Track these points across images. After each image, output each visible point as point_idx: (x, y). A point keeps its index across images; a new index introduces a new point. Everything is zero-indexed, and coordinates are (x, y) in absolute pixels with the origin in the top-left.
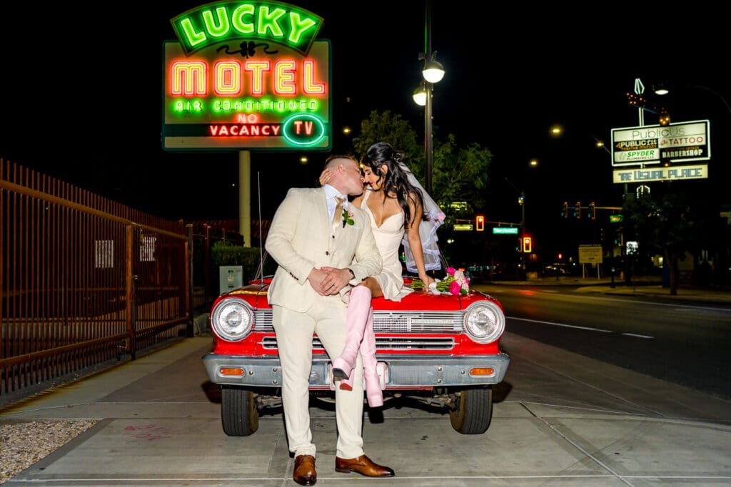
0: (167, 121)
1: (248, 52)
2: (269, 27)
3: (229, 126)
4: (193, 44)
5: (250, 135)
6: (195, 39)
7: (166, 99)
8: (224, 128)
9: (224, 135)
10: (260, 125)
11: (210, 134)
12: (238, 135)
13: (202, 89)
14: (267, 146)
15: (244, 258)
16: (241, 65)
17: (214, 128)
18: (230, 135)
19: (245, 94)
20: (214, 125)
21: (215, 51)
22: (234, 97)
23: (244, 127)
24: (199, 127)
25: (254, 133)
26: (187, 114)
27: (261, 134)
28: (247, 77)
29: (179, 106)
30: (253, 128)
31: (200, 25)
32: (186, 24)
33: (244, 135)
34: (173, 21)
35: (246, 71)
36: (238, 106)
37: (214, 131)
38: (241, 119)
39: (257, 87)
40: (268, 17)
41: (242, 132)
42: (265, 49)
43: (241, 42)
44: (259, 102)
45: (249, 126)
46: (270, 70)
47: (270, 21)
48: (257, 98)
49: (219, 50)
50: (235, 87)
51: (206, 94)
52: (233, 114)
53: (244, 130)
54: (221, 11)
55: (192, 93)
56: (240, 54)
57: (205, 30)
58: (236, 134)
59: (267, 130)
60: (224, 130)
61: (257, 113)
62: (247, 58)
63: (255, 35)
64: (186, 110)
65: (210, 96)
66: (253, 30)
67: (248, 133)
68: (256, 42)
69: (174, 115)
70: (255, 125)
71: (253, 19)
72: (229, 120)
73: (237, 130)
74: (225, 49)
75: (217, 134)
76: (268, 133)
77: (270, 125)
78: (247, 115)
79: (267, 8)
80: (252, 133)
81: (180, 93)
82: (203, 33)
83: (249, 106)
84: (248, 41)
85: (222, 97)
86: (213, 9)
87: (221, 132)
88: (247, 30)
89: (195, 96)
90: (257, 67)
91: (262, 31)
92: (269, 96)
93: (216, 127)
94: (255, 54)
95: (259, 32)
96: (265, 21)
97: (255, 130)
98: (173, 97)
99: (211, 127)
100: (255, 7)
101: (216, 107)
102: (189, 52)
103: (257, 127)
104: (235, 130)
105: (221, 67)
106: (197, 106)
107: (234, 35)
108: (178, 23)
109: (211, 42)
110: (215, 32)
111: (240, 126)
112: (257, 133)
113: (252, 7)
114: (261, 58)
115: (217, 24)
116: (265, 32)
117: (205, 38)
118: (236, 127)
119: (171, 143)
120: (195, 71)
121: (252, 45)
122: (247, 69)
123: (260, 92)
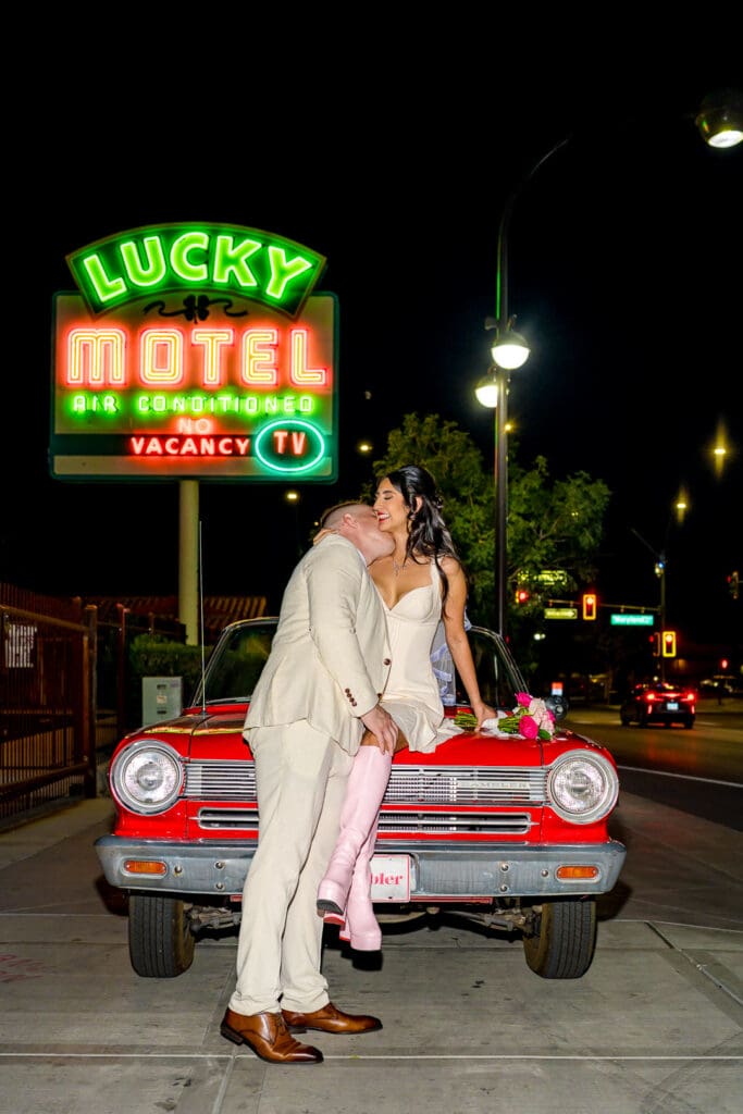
0: (59, 429)
1: (196, 312)
2: (232, 271)
3: (163, 439)
4: (103, 298)
5: (199, 454)
6: (107, 290)
7: (57, 392)
8: (155, 441)
9: (154, 454)
10: (217, 438)
11: (131, 452)
12: (179, 454)
13: (119, 375)
14: (228, 473)
15: (185, 663)
16: (186, 333)
17: (138, 441)
18: (165, 453)
19: (192, 384)
20: (138, 437)
21: (141, 311)
22: (172, 391)
23: (189, 441)
24: (112, 439)
25: (207, 452)
26: (92, 417)
27: (217, 453)
28: (194, 356)
29: (79, 404)
30: (204, 442)
31: (115, 267)
32: (91, 263)
33: (189, 454)
34: (70, 259)
35: (193, 345)
36: (179, 404)
37: (138, 447)
38: (184, 427)
39: (212, 373)
40: (231, 253)
41: (185, 450)
42: (226, 308)
43: (185, 295)
44: (215, 398)
45: (197, 439)
46: (233, 345)
47: (235, 261)
48: (211, 392)
49: (148, 309)
50: (175, 372)
51: (125, 384)
52: (171, 418)
53: (189, 446)
54: (152, 242)
55: (102, 382)
56: (183, 316)
57: (124, 275)
58: (175, 452)
59: (227, 446)
60: (154, 446)
61: (212, 416)
62: (196, 322)
63: (209, 285)
64: (92, 411)
65: (132, 388)
66: (205, 276)
67: (195, 451)
68: (211, 296)
69: (71, 419)
70: (208, 437)
71: (205, 257)
72: (162, 429)
73: (177, 446)
74: (157, 308)
75: (143, 453)
76: (230, 452)
77: (234, 437)
78: (195, 419)
79: (230, 239)
80: (203, 452)
81: (81, 381)
82: (121, 279)
83: (197, 404)
84: (197, 295)
85: (153, 390)
86: (138, 240)
87: (150, 449)
88: (195, 275)
89: (106, 388)
90: (212, 338)
91: (221, 279)
92: (229, 388)
93: (142, 440)
94: (209, 318)
95: (216, 279)
96: (227, 261)
97: (208, 447)
98: (68, 390)
99: (134, 440)
100: (210, 237)
101: (143, 406)
102: (96, 312)
103: (212, 441)
104: (174, 446)
105: (152, 337)
106: (110, 405)
107: (173, 284)
108: (78, 262)
109: (134, 295)
110: (143, 279)
111: (182, 438)
112: (211, 451)
113: (205, 237)
114: (219, 323)
115: (145, 264)
116: (225, 280)
117: (123, 289)
118: (176, 440)
119: (65, 466)
120: (107, 346)
121: (204, 301)
122: (193, 342)
123: (217, 382)
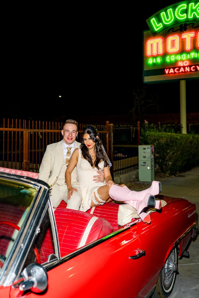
0: (145, 69)
1: (183, 29)
2: (194, 13)
3: (174, 68)
4: (156, 30)
5: (185, 72)
6: (157, 27)
7: (145, 59)
8: (172, 69)
9: (172, 73)
10: (190, 66)
11: (165, 73)
12: (179, 73)
13: (161, 51)
14: (194, 77)
16: (180, 36)
17: (167, 70)
18: (175, 73)
19: (182, 51)
20: (167, 69)
21: (167, 32)
22: (176, 53)
23: (182, 68)
24: (160, 70)
25: (187, 70)
26: (154, 64)
27: (191, 71)
28: (183, 42)
29: (150, 61)
30: (186, 68)
31: (159, 20)
32: (153, 21)
33: (182, 72)
34: (147, 21)
35: (182, 39)
36: (179, 57)
37: (167, 72)
38: (180, 64)
39: (188, 47)
40: (194, 8)
41: (181, 71)
42: (192, 26)
43: (180, 24)
44: (189, 54)
45: (184, 67)
46: (195, 37)
47: (195, 10)
48: (188, 52)
49: (169, 31)
50: (177, 48)
51: (163, 54)
52: (176, 62)
53: (182, 70)
54: (170, 10)
55: (156, 54)
56: (179, 31)
57: (162, 22)
58: (178, 72)
59: (193, 69)
60: (172, 71)
61: (189, 60)
62: (183, 32)
63: (187, 20)
64: (154, 63)
65: (165, 54)
66: (186, 17)
67: (184, 71)
68: (188, 23)
69: (148, 66)
70: (187, 66)
71: (186, 11)
72: (174, 65)
73: (178, 70)
74: (171, 30)
75: (169, 73)
76: (194, 70)
77: (195, 65)
78: (183, 61)
79: (193, 4)
80: (186, 71)
81: (151, 55)
82: (161, 24)
83: (184, 57)
84: (183, 23)
85: (171, 54)
86: (166, 11)
87: (170, 72)
88: (183, 17)
89: (158, 55)
90: (188, 36)
91: (191, 17)
92: (195, 50)
93: (168, 69)
94: (187, 30)
95: (189, 17)
96: (193, 11)
97: (188, 69)
98: (147, 57)
99: (166, 70)
100: (187, 5)
101: (168, 59)
102: (155, 34)
103: (189, 67)
104: (177, 70)
105: (170, 39)
106: (159, 60)
107: (176, 22)
108: (149, 21)
109: (165, 27)
110: (166, 22)
111: (180, 67)
112: (189, 70)
113: (185, 5)
114: (190, 31)
115: (168, 17)
116: (192, 17)
117: (162, 26)
118: (178, 68)
119: (147, 79)
120: (157, 43)
121: (186, 25)
122: (182, 38)
123: (190, 49)
